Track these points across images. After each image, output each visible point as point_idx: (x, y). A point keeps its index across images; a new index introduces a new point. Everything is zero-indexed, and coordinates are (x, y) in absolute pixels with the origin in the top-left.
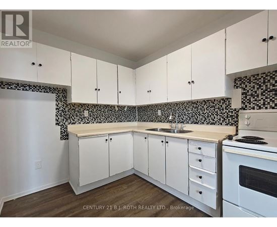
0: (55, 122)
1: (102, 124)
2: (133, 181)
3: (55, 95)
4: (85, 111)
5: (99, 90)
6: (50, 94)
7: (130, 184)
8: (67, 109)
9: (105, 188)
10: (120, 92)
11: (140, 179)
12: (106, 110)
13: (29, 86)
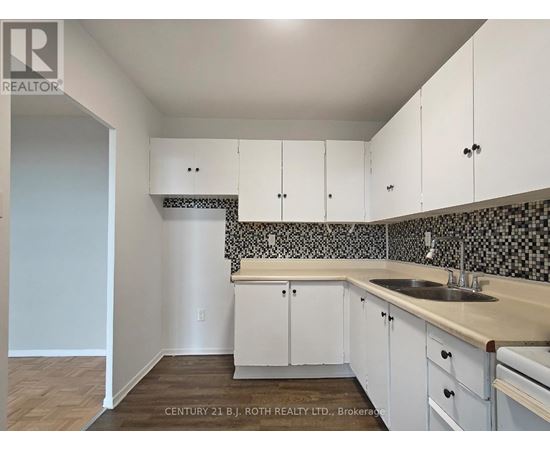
0: (224, 253)
1: (301, 261)
2: (339, 392)
3: (225, 210)
4: (270, 235)
5: (285, 196)
6: (219, 210)
7: (329, 396)
8: (241, 232)
9: (281, 384)
10: (330, 196)
11: (358, 395)
12: (311, 234)
13: (195, 201)
